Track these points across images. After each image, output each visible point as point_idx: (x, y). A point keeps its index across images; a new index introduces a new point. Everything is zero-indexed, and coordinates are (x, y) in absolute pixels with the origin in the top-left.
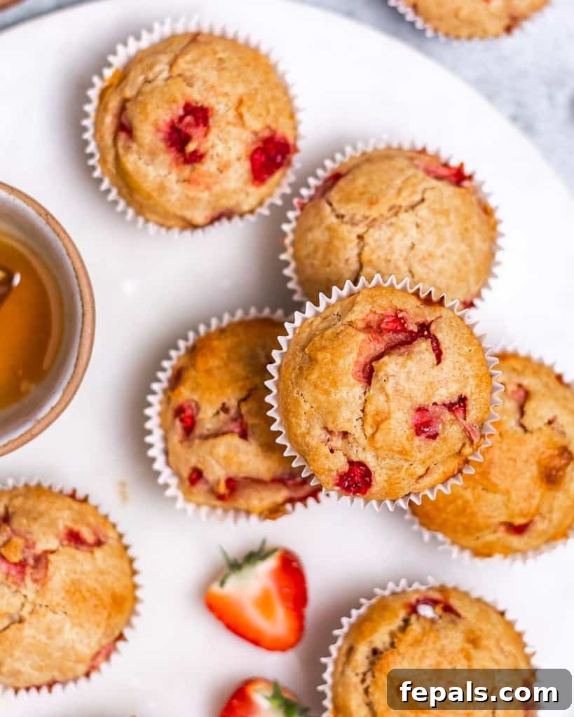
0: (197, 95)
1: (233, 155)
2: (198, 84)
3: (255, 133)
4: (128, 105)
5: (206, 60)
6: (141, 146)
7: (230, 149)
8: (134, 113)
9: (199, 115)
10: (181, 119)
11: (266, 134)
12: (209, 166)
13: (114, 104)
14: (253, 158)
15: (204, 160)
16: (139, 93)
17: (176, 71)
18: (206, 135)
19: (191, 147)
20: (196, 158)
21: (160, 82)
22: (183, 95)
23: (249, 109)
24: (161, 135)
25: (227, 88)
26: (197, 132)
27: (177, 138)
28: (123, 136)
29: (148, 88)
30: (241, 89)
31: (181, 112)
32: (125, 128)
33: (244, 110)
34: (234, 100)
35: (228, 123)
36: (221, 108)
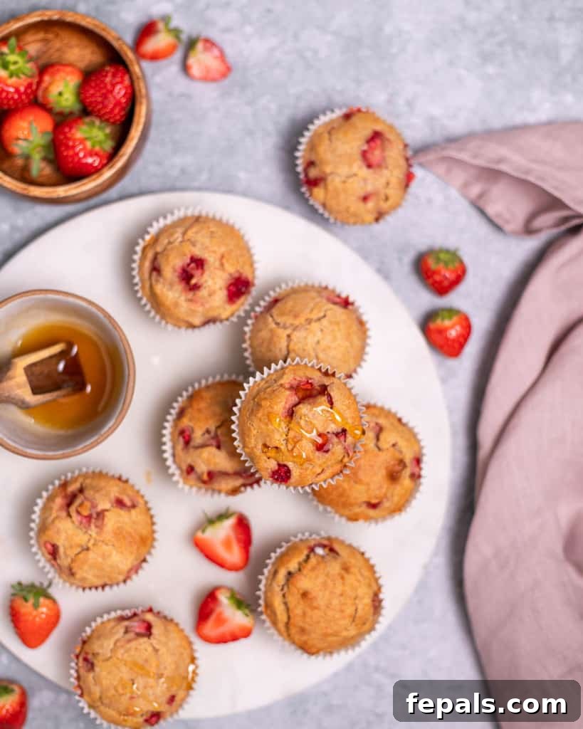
0: (198, 252)
1: (217, 286)
2: (199, 246)
3: (231, 275)
4: (159, 256)
5: (204, 232)
6: (165, 279)
7: (215, 283)
8: (161, 260)
9: (199, 263)
10: (189, 265)
11: (236, 275)
12: (203, 293)
13: (150, 255)
14: (228, 289)
15: (201, 289)
16: (165, 249)
17: (186, 237)
18: (202, 274)
19: (193, 281)
20: (195, 288)
21: (177, 244)
22: (190, 251)
23: (228, 261)
24: (177, 274)
25: (215, 248)
26: (197, 273)
27: (186, 277)
28: (154, 274)
29: (170, 247)
30: (223, 249)
31: (188, 261)
32: (156, 269)
33: (224, 261)
34: (218, 256)
35: (215, 268)
36: (211, 259)
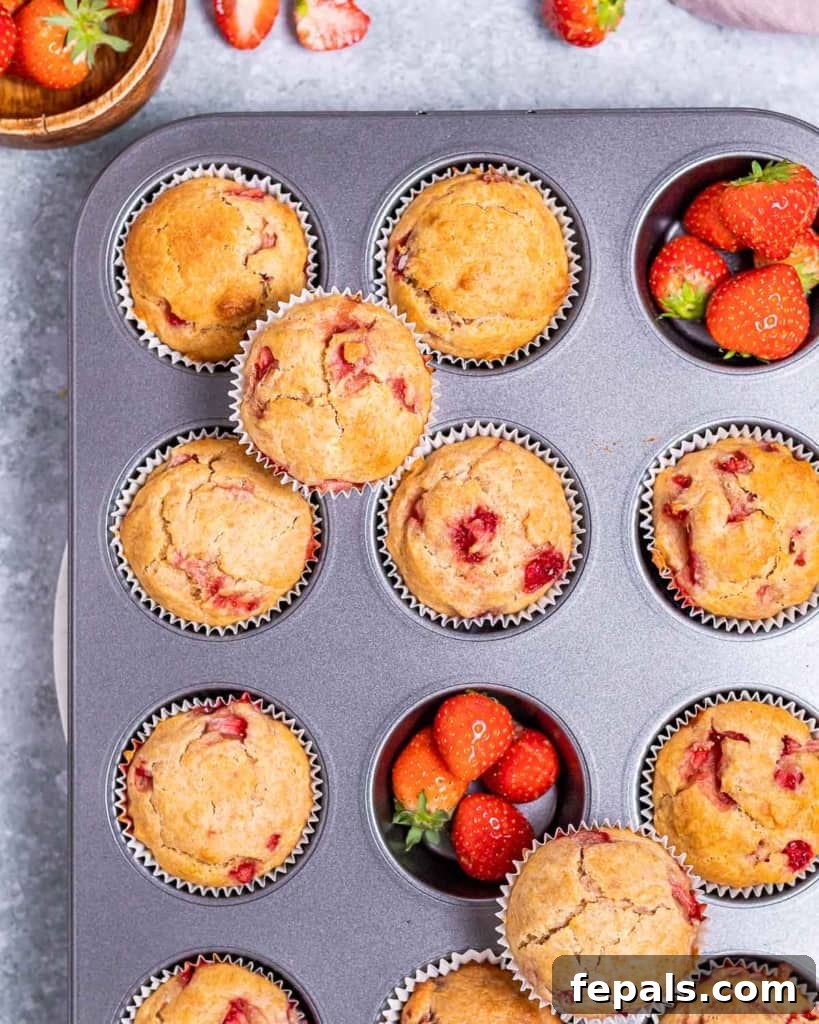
0: (491, 502)
1: (511, 563)
2: (493, 491)
3: (535, 546)
4: (425, 495)
5: (505, 470)
6: (428, 537)
7: (509, 557)
8: (428, 506)
9: (489, 520)
10: (471, 520)
11: (545, 548)
12: (486, 568)
13: (412, 490)
14: (528, 568)
15: (484, 562)
16: (437, 487)
17: (475, 474)
18: (490, 540)
19: (475, 549)
20: (478, 558)
21: (458, 481)
22: (477, 498)
23: (535, 523)
24: (450, 531)
25: (519, 500)
26: (483, 537)
27: (464, 540)
28: (413, 522)
29: (446, 484)
30: (529, 504)
31: (473, 515)
32: (416, 515)
33: (530, 524)
34: (522, 514)
35: (513, 533)
36: (510, 522)
